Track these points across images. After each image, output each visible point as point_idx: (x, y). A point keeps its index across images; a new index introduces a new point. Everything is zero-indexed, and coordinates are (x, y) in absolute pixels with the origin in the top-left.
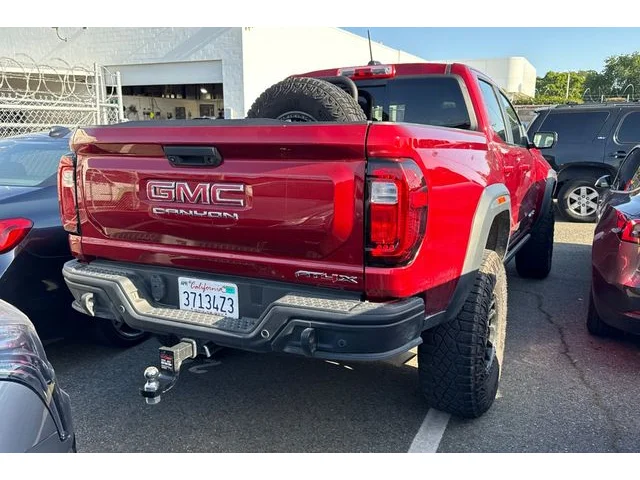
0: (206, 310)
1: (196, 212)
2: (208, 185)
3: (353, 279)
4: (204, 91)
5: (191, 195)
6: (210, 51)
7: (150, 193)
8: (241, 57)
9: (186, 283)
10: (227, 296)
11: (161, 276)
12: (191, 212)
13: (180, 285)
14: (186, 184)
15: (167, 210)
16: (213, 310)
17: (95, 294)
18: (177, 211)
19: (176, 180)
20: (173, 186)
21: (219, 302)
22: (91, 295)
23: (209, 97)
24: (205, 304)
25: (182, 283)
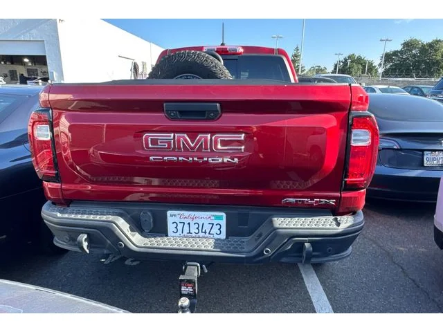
0: (194, 235)
1: (196, 159)
2: (209, 136)
3: (332, 202)
4: (26, 60)
5: (192, 145)
6: (34, 34)
7: (147, 144)
8: (58, 39)
9: (175, 215)
10: (215, 222)
11: (151, 211)
12: (191, 159)
13: (168, 217)
14: (185, 135)
15: (166, 158)
16: (201, 234)
17: (88, 235)
18: (176, 158)
19: (175, 132)
20: (172, 137)
21: (207, 227)
22: (86, 236)
23: (30, 64)
24: (194, 230)
25: (171, 216)
